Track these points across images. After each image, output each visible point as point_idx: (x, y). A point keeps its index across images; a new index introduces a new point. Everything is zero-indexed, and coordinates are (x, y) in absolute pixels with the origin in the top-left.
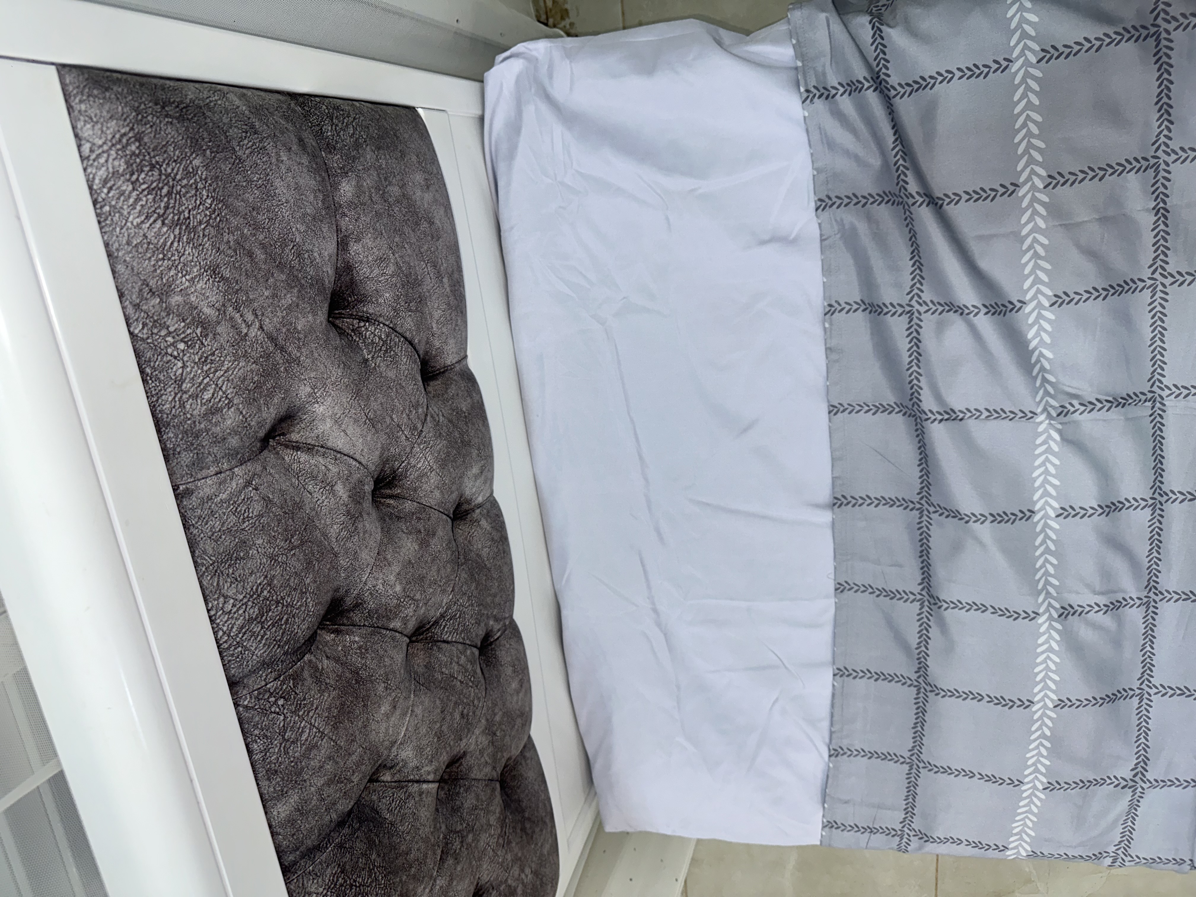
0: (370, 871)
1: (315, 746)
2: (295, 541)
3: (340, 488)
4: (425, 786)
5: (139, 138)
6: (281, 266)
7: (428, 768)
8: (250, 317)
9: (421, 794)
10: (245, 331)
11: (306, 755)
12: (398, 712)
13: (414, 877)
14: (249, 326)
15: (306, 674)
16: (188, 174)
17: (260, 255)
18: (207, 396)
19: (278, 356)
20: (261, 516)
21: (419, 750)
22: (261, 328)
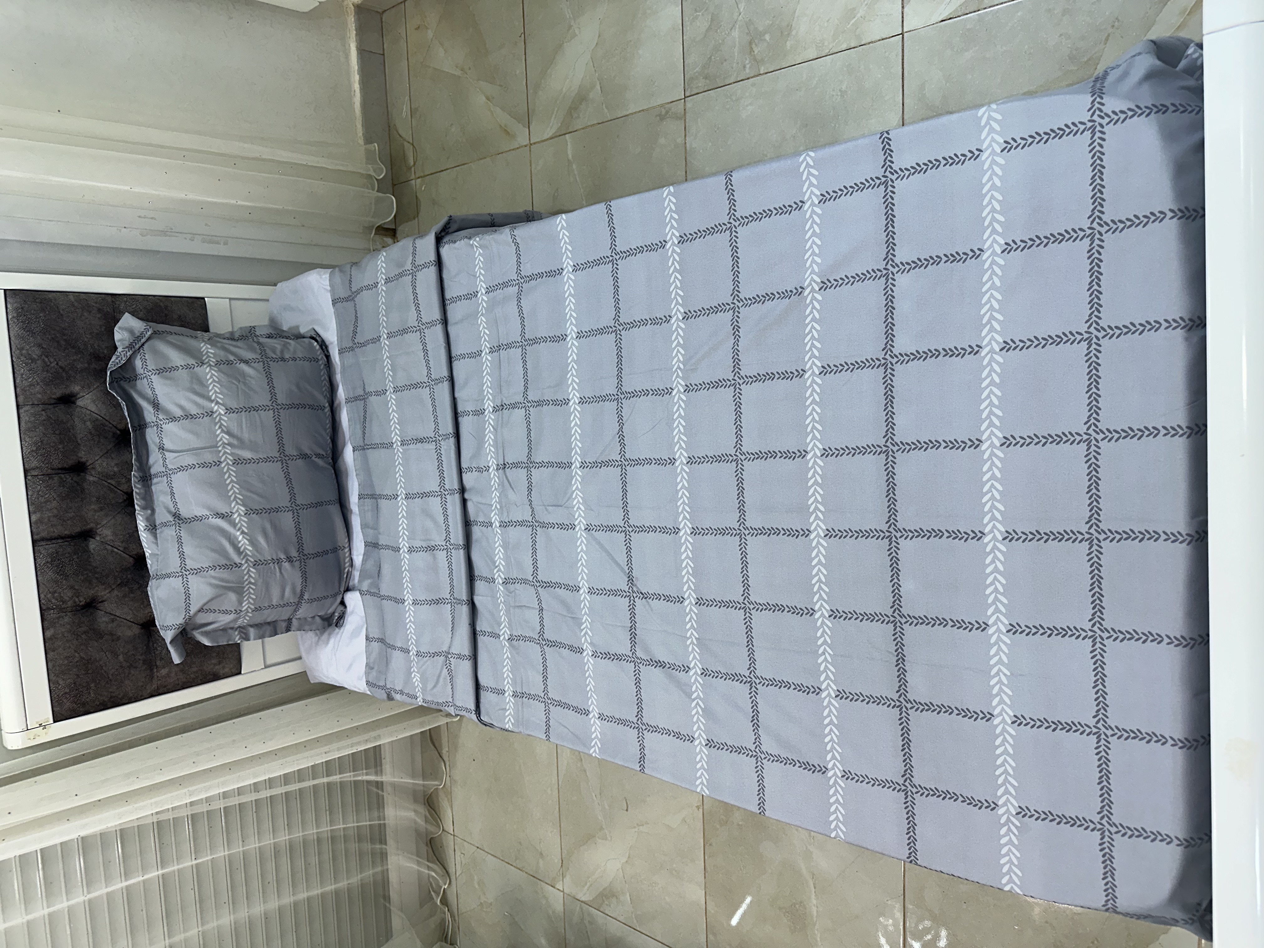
0: (70, 561)
1: (50, 501)
2: (57, 432)
3: (88, 423)
4: (115, 550)
5: (22, 308)
6: (73, 347)
7: (120, 544)
8: (52, 360)
9: (112, 551)
10: (49, 363)
11: (46, 502)
12: (102, 513)
13: (97, 578)
14: (51, 363)
15: (56, 478)
16: (36, 318)
17: (63, 343)
18: (30, 380)
19: (64, 374)
20: (44, 420)
21: (115, 534)
22: (57, 364)
